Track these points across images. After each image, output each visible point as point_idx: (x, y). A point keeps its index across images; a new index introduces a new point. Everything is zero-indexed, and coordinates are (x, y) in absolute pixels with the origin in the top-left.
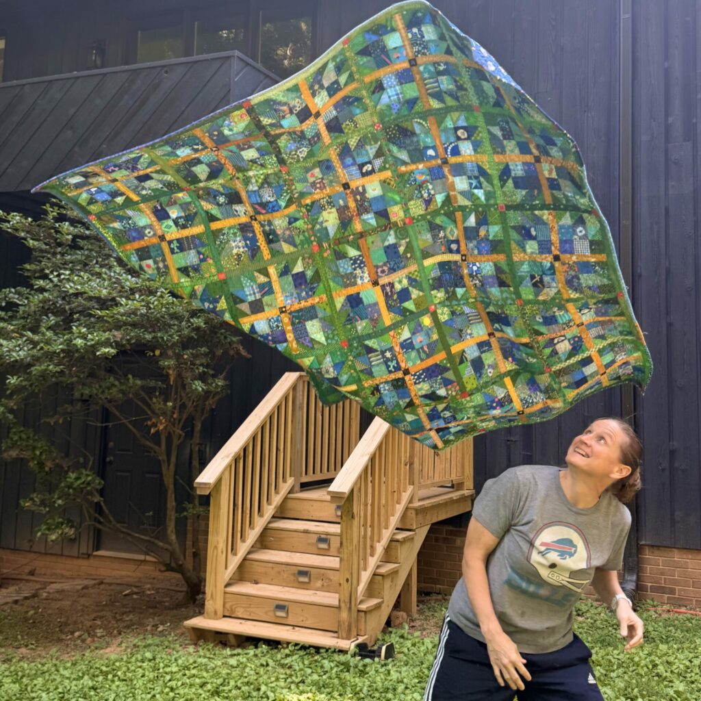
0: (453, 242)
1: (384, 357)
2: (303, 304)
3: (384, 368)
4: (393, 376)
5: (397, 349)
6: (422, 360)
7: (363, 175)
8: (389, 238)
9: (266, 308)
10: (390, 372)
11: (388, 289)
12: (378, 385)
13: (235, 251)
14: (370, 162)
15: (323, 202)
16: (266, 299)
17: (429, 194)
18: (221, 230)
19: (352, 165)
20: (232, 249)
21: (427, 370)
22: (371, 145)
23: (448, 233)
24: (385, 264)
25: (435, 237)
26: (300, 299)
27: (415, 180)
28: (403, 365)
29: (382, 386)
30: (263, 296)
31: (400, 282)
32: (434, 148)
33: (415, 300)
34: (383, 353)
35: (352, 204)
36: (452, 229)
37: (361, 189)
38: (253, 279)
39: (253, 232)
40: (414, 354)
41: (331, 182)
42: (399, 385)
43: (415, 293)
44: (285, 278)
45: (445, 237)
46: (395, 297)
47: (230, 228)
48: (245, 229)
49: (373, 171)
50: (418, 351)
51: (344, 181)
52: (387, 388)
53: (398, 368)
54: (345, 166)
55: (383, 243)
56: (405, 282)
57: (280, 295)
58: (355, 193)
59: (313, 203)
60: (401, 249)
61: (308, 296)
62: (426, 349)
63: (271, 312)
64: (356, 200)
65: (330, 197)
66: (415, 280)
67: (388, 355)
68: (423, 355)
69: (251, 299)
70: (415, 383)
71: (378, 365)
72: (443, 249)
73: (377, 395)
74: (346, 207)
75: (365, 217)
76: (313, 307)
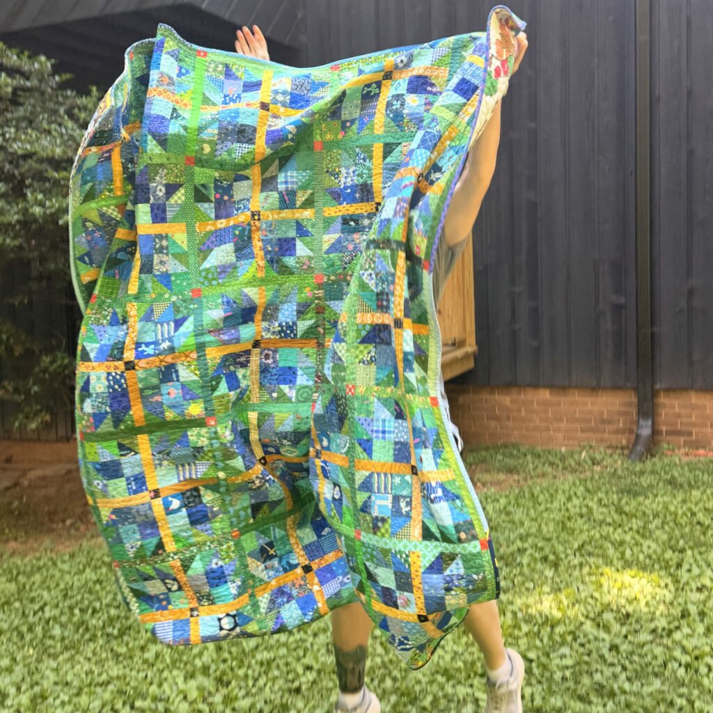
1: (164, 340)
2: (257, 243)
3: (148, 339)
5: (169, 359)
6: (142, 390)
9: (264, 195)
10: (138, 345)
11: (242, 359)
13: (343, 170)
16: (275, 197)
18: (371, 158)
20: (347, 167)
24: (275, 361)
26: (265, 242)
28: (143, 363)
31: (245, 377)
33: (227, 395)
34: (170, 338)
38: (304, 186)
39: (361, 201)
40: (155, 381)
44: (295, 227)
47: (371, 170)
48: (367, 191)
50: (157, 387)
53: (140, 355)
56: (244, 385)
57: (276, 216)
60: (285, 388)
62: (157, 399)
69: (281, 176)
71: (155, 332)
76: (251, 256)
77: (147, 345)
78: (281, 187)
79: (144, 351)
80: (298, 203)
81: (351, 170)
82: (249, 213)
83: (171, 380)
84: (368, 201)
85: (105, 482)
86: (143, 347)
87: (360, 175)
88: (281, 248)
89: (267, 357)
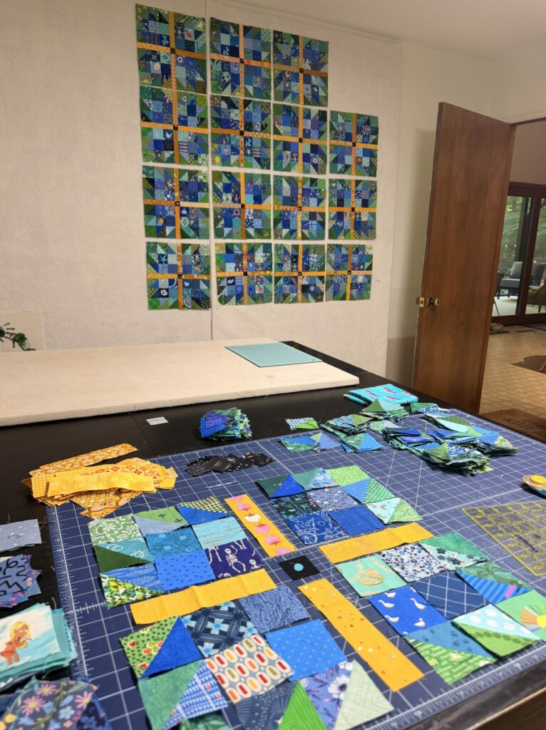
0: (185, 215)
1: (252, 151)
2: (289, 208)
3: (254, 143)
4: (250, 134)
5: (242, 152)
7: (233, 278)
8: (228, 232)
9: (308, 213)
10: (251, 138)
11: (236, 199)
12: (261, 131)
13: (316, 256)
14: (228, 284)
15: (260, 269)
16: (307, 219)
17: (194, 257)
18: (319, 271)
19: (238, 286)
20: (317, 258)
21: (228, 127)
22: (225, 296)
23: (188, 222)
24: (235, 216)
25: (196, 222)
26: (289, 212)
27: (201, 268)
28: (242, 139)
29: (259, 129)
30: (308, 222)
31: (227, 199)
32: (184, 286)
33: (221, 181)
34: (251, 155)
35: (245, 262)
36: (185, 224)
37: (238, 270)
38: (310, 233)
39: (303, 265)
40: (233, 143)
41: (252, 279)
42: (249, 126)
43: (220, 186)
44: (294, 228)
45: (190, 219)
46: (233, 191)
47: (314, 270)
48: (306, 268)
49: (228, 279)
50: (230, 143)
51: (246, 277)
52: (256, 126)
53: (246, 139)
54: (242, 286)
55: (232, 231)
56: (224, 198)
57: (299, 219)
58: (241, 269)
59: (266, 270)
60: (222, 222)
61: (284, 211)
62: (224, 142)
63: (306, 209)
64: (242, 264)
65: (256, 270)
66: (218, 195)
67: (249, 152)
68: (228, 139)
69: (315, 222)
70: (239, 122)
71: (257, 148)
72: (192, 211)
73: (264, 122)
74: (249, 261)
75: (240, 252)
76: (284, 204)
77: (251, 143)
78: (310, 222)
79: (248, 141)
80: (304, 231)
81: (315, 260)
82: (301, 206)
83: (232, 151)
84: (303, 268)
85: (186, 104)
86: (250, 141)
87: (313, 266)
88: (286, 221)
89: (237, 212)
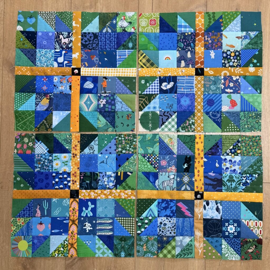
1: (94, 226)
3: (100, 211)
4: (93, 194)
5: (74, 228)
6: (49, 201)
10: (94, 201)
12: (115, 186)
28: (75, 205)
29: (111, 184)
34: (93, 232)
40: (56, 213)
50: (49, 214)
52: (106, 179)
53: (83, 204)
67: (88, 227)
77: (94, 210)
86: (91, 206)
